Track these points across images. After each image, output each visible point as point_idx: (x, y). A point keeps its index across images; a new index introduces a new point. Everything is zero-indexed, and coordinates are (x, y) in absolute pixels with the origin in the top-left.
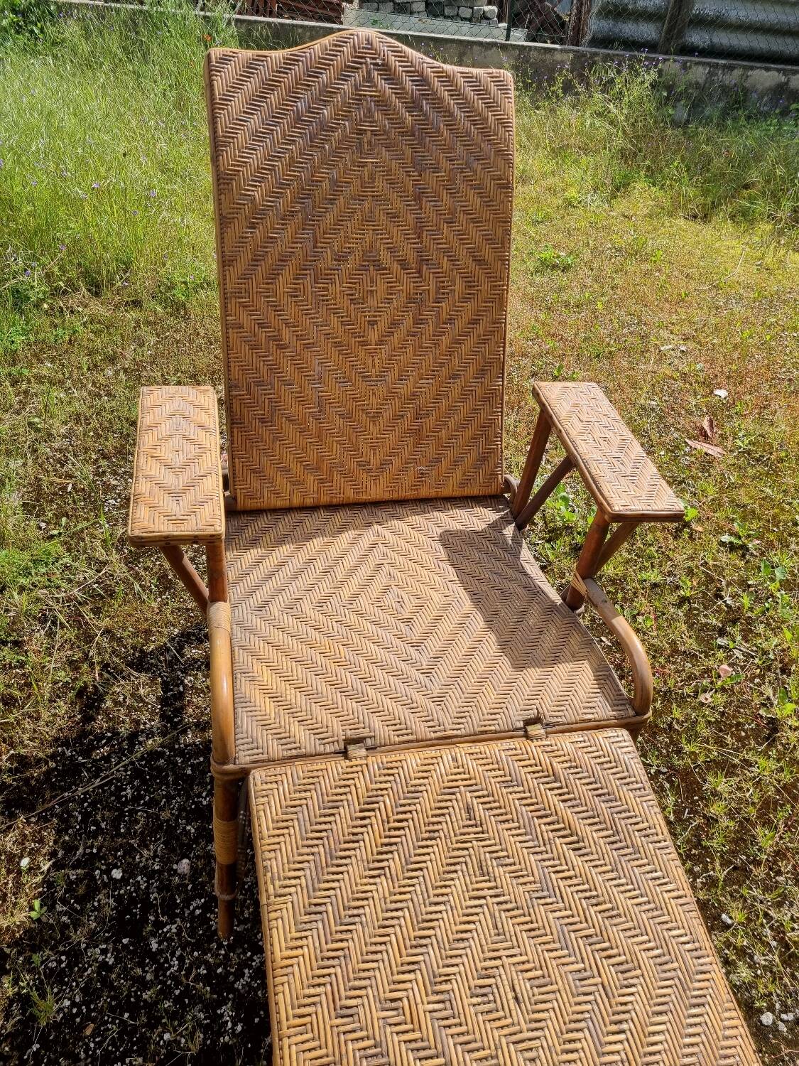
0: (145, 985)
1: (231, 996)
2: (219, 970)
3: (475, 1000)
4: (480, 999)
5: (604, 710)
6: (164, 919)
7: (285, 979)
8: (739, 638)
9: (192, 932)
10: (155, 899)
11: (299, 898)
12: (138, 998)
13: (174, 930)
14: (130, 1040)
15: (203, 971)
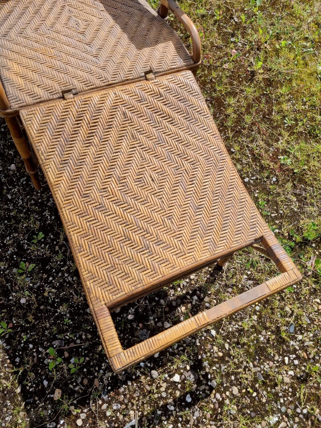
0: (11, 211)
1: (47, 208)
2: (40, 201)
3: (136, 183)
4: (138, 183)
5: (180, 63)
6: (11, 187)
7: (58, 189)
8: (240, 37)
9: (24, 190)
10: (4, 181)
11: (57, 159)
12: (9, 216)
13: (16, 190)
14: (10, 229)
15: (33, 202)
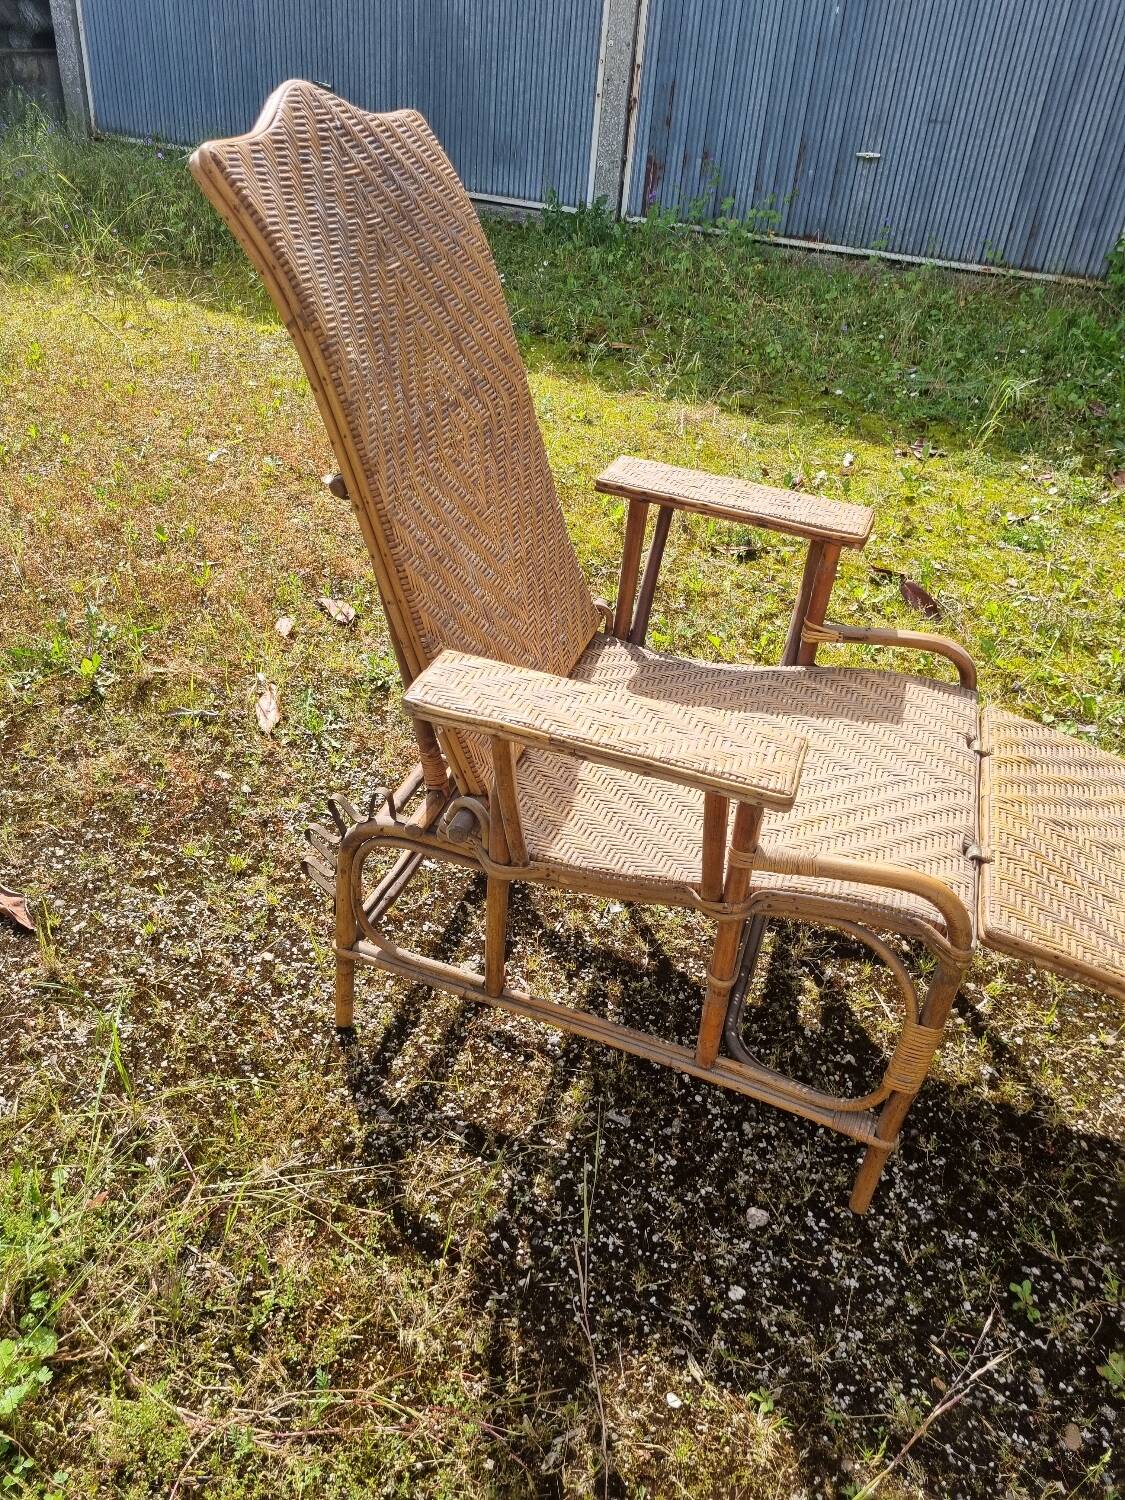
1: (936, 1229)
2: (903, 1229)
6: (821, 1260)
9: (847, 1238)
13: (840, 1256)
